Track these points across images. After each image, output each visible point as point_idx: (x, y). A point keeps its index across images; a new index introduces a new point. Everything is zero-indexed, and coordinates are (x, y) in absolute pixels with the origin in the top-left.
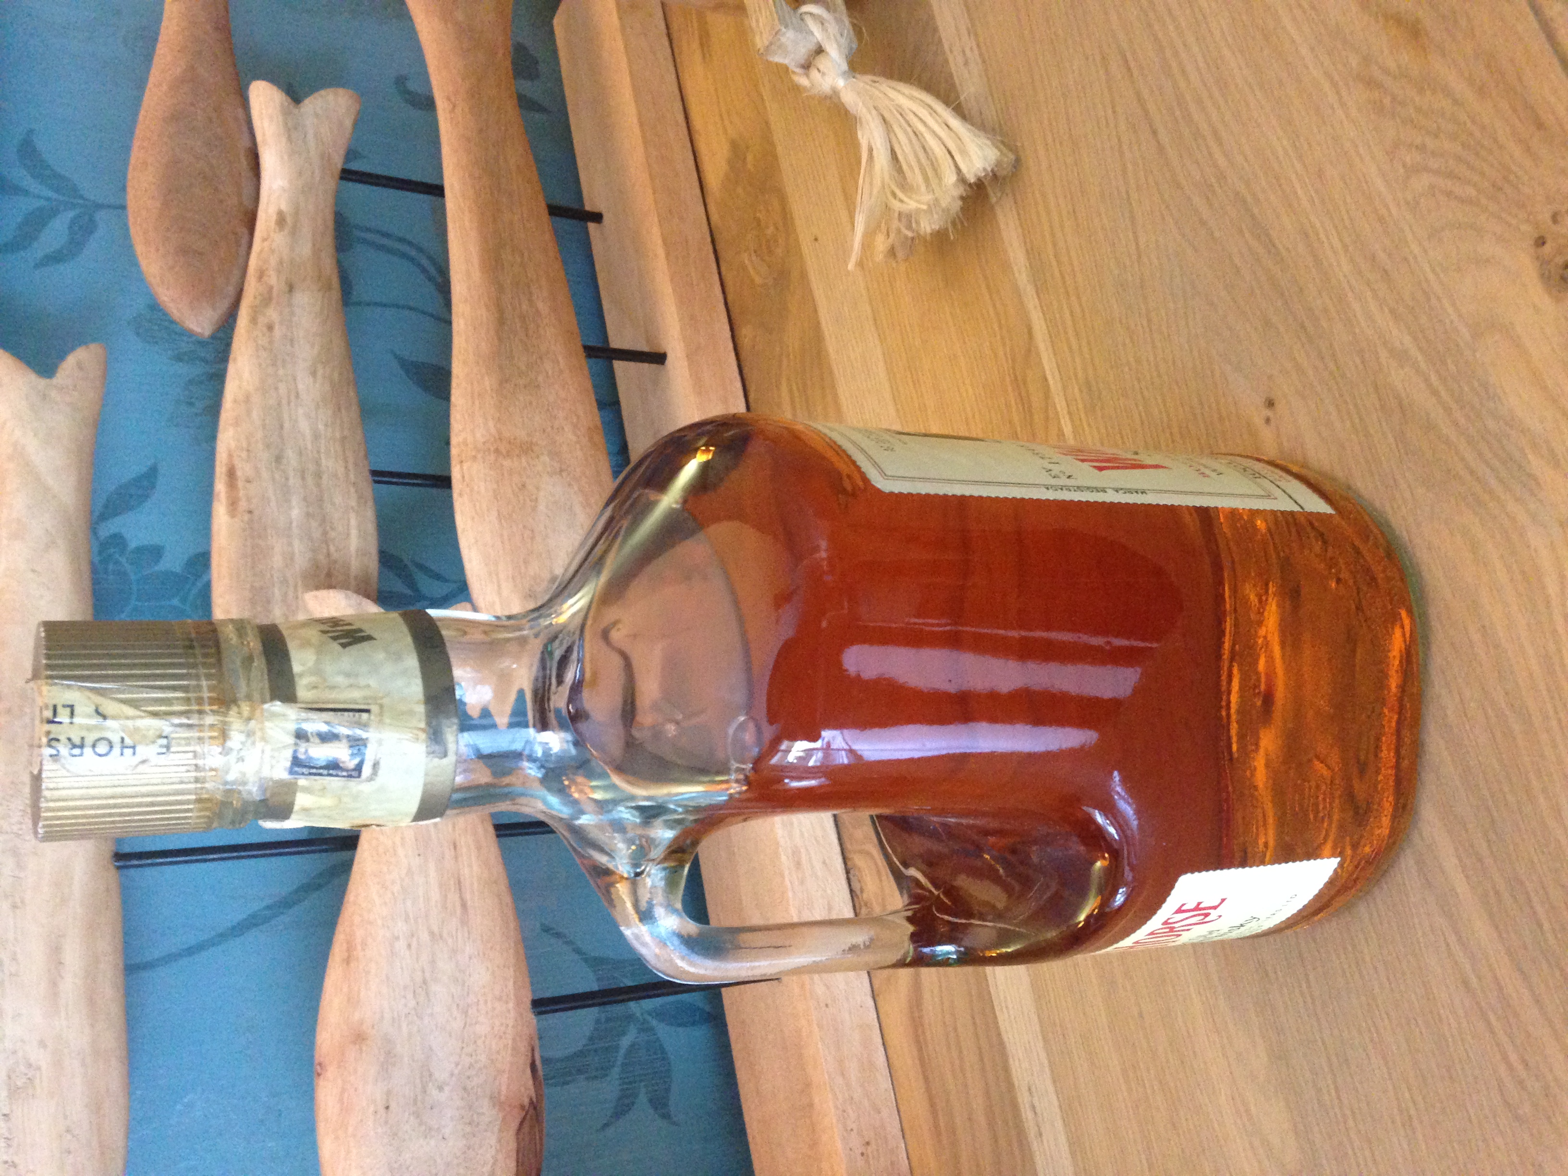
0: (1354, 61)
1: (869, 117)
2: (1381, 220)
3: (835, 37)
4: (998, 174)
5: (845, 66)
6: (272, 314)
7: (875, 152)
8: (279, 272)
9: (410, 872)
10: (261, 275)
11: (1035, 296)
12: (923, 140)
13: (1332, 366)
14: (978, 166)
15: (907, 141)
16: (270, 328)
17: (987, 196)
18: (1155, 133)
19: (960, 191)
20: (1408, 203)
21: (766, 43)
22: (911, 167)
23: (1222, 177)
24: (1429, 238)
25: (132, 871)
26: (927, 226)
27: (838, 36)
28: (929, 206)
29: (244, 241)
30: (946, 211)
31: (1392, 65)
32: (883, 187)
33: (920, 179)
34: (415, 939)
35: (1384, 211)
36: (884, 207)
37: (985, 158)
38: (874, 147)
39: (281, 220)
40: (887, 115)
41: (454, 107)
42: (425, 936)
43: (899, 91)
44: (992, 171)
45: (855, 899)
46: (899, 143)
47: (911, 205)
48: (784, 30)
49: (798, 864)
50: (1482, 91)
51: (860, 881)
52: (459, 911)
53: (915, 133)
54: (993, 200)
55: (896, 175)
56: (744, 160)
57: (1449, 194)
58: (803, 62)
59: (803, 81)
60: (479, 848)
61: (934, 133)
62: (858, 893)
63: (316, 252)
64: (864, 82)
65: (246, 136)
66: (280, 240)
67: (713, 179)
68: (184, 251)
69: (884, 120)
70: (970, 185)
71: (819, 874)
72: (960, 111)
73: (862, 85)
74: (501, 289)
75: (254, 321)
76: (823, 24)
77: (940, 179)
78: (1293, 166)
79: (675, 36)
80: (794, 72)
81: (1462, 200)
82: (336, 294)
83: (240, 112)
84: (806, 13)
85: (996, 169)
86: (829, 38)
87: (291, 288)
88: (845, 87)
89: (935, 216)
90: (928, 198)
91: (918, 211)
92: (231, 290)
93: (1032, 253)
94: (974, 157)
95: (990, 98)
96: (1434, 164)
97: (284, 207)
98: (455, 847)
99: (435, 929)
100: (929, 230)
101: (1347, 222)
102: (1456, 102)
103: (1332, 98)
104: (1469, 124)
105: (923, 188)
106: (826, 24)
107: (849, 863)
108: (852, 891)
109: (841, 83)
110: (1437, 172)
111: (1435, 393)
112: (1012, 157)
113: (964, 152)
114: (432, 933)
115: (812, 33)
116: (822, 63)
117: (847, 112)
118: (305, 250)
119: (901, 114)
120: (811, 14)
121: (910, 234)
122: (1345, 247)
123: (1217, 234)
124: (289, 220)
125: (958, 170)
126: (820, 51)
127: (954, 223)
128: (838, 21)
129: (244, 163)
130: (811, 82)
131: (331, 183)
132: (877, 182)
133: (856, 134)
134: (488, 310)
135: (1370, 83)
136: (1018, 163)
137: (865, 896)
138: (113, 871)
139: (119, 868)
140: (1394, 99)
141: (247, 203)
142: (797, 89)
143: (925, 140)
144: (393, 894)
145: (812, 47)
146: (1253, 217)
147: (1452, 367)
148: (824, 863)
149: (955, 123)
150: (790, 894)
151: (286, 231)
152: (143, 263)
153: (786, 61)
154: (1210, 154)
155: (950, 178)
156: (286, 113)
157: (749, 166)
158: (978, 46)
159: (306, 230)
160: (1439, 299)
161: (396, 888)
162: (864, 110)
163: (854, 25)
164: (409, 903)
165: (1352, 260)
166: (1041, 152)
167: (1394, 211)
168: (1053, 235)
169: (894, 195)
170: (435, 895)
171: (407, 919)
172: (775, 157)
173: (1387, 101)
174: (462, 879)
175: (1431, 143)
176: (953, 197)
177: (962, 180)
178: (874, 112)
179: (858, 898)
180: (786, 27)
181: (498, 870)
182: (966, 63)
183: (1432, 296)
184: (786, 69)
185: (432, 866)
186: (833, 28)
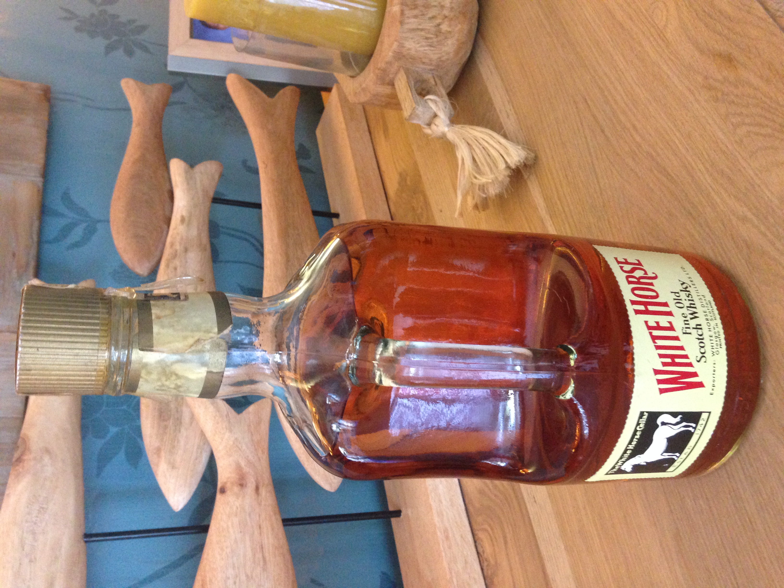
0: (700, 79)
1: (461, 143)
2: (724, 152)
3: (442, 109)
4: (527, 163)
5: (448, 122)
6: (177, 262)
7: (465, 161)
8: (180, 244)
9: (236, 541)
10: (172, 245)
11: (550, 219)
12: (487, 151)
13: (707, 230)
14: (515, 159)
15: (480, 152)
16: (175, 269)
17: (522, 176)
18: (603, 131)
19: (508, 173)
20: (736, 142)
21: (409, 114)
22: (482, 164)
23: (639, 146)
24: (750, 157)
25: (93, 544)
26: (493, 191)
27: (444, 108)
28: (492, 180)
29: (165, 232)
30: (502, 182)
31: (720, 78)
32: (470, 175)
33: (487, 169)
34: (238, 579)
35: (724, 148)
36: (470, 184)
37: (519, 156)
38: (464, 158)
39: (183, 220)
40: (470, 142)
41: (267, 165)
42: (243, 578)
43: (475, 130)
44: (524, 162)
45: (480, 557)
46: (477, 155)
47: (483, 180)
48: (417, 107)
49: (447, 538)
50: (768, 81)
51: (482, 547)
52: (262, 563)
53: (483, 148)
54: (526, 177)
55: (475, 168)
56: (406, 180)
57: (757, 134)
58: (427, 122)
59: (428, 131)
60: (273, 529)
61: (493, 147)
62: (482, 554)
63: (199, 235)
64: (457, 128)
65: (168, 184)
66: (182, 229)
67: (391, 192)
68: (136, 236)
69: (469, 144)
70: (513, 170)
71: (460, 543)
72: (505, 136)
73: (456, 129)
74: (287, 245)
75: (167, 266)
76: (436, 103)
77: (497, 167)
78: (675, 135)
79: (372, 131)
80: (424, 128)
81: (765, 136)
82: (208, 252)
83: (166, 174)
84: (428, 99)
85: (525, 161)
86: (439, 109)
87: (186, 250)
88: (449, 131)
89: (496, 185)
90: (492, 176)
91: (487, 183)
92: (158, 253)
93: (547, 199)
94: (513, 155)
95: (521, 131)
96: (747, 120)
97: (184, 214)
98: (260, 527)
99: (249, 574)
100: (493, 193)
101: (706, 156)
102: (755, 89)
103: (691, 98)
104: (763, 98)
105: (489, 173)
106: (438, 103)
107: (476, 537)
108: (478, 553)
109: (446, 129)
110: (749, 125)
111: (765, 235)
112: (533, 155)
113: (508, 154)
114: (247, 576)
115: (431, 108)
116: (437, 121)
117: (450, 142)
118: (194, 232)
119: (476, 140)
120: (430, 99)
121: (484, 196)
122: (707, 169)
123: (640, 174)
124: (187, 219)
125: (506, 162)
126: (435, 116)
127: (507, 191)
128: (444, 101)
129: (166, 195)
130: (432, 131)
131: (208, 203)
132: (467, 173)
133: (455, 153)
134: (281, 255)
135: (710, 88)
136: (536, 158)
137: (485, 555)
138: (83, 544)
139: (86, 542)
140: (723, 94)
141: (167, 213)
142: (426, 136)
143: (489, 150)
144: (227, 553)
145: (432, 115)
146: (657, 163)
147: (772, 220)
148: (462, 537)
149: (503, 141)
150: (443, 554)
151: (185, 225)
152: (116, 242)
153: (420, 123)
154: (632, 136)
155: (502, 166)
156: (186, 172)
157: (409, 183)
158: (513, 107)
159: (195, 223)
160: (759, 186)
161: (229, 550)
162: (458, 140)
163: (452, 104)
164: (235, 558)
165: (711, 175)
166: (548, 151)
167: (730, 147)
168: (556, 188)
169: (476, 178)
170: (249, 554)
171: (234, 567)
172: (420, 176)
173: (719, 95)
174: (263, 546)
175: (744, 111)
176: (504, 176)
177: (508, 167)
178: (463, 141)
179: (481, 556)
180: (418, 105)
181: (283, 541)
182: (508, 116)
183: (756, 186)
184: (419, 126)
185: (247, 538)
186: (441, 104)
